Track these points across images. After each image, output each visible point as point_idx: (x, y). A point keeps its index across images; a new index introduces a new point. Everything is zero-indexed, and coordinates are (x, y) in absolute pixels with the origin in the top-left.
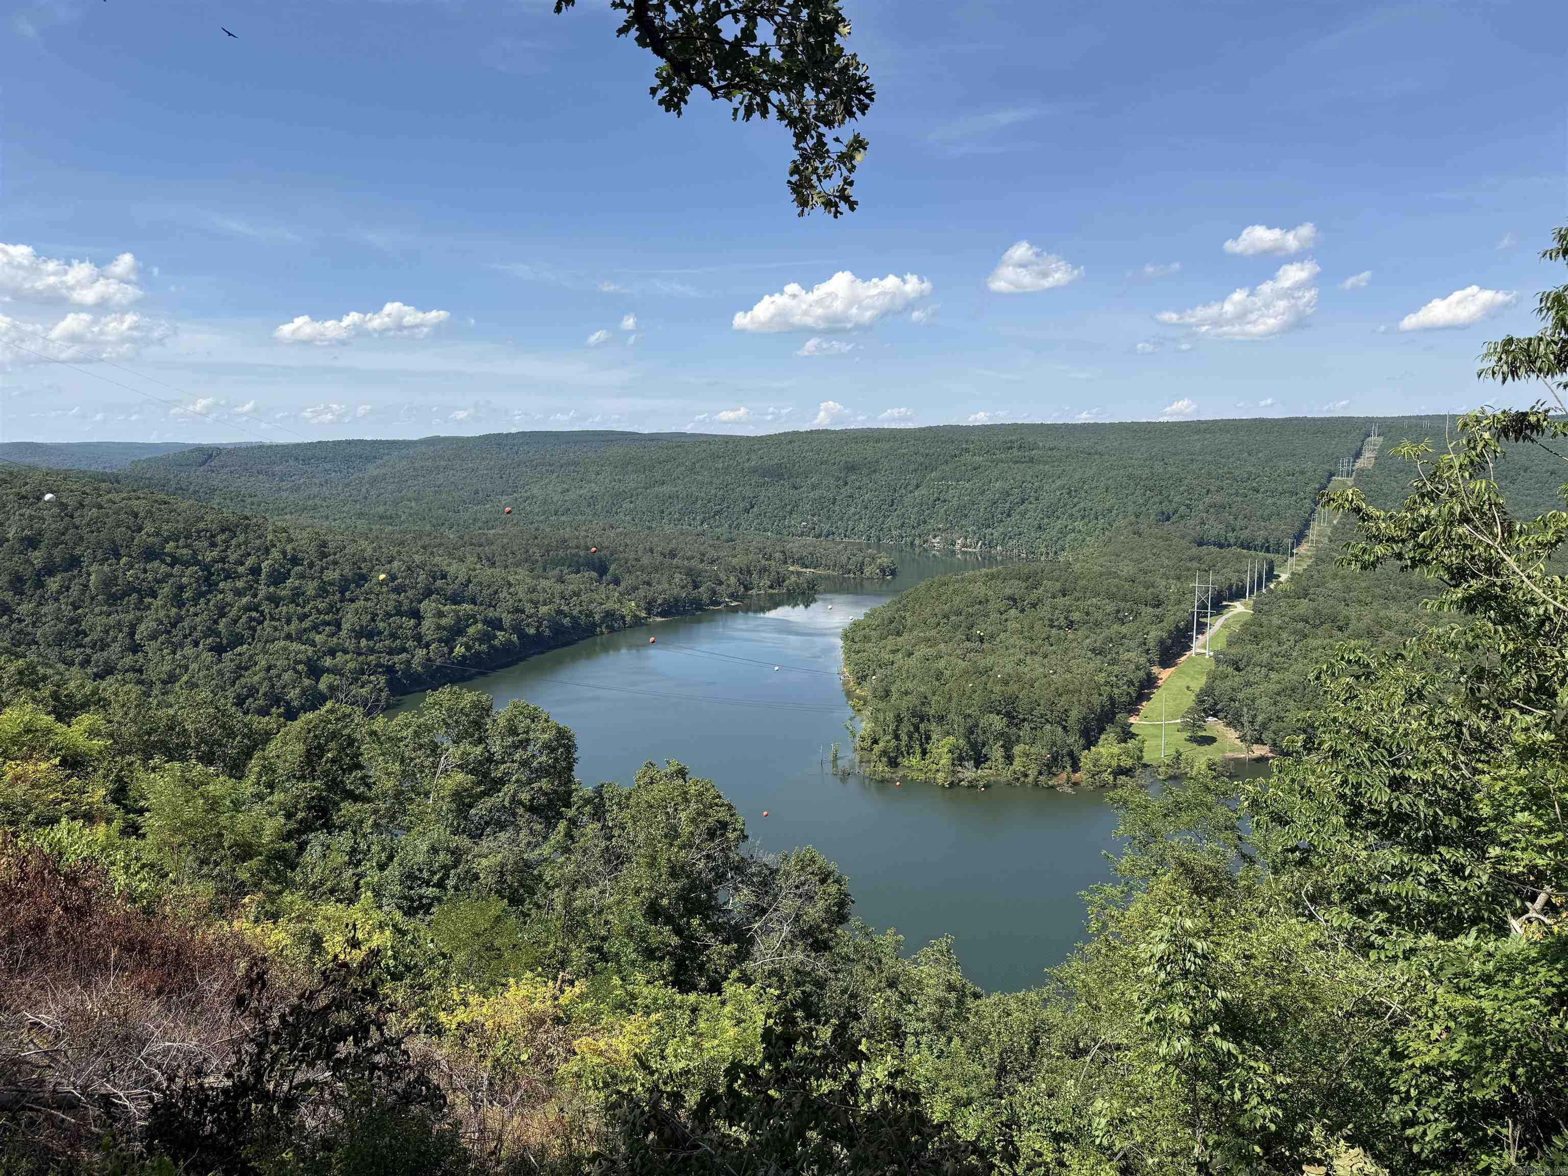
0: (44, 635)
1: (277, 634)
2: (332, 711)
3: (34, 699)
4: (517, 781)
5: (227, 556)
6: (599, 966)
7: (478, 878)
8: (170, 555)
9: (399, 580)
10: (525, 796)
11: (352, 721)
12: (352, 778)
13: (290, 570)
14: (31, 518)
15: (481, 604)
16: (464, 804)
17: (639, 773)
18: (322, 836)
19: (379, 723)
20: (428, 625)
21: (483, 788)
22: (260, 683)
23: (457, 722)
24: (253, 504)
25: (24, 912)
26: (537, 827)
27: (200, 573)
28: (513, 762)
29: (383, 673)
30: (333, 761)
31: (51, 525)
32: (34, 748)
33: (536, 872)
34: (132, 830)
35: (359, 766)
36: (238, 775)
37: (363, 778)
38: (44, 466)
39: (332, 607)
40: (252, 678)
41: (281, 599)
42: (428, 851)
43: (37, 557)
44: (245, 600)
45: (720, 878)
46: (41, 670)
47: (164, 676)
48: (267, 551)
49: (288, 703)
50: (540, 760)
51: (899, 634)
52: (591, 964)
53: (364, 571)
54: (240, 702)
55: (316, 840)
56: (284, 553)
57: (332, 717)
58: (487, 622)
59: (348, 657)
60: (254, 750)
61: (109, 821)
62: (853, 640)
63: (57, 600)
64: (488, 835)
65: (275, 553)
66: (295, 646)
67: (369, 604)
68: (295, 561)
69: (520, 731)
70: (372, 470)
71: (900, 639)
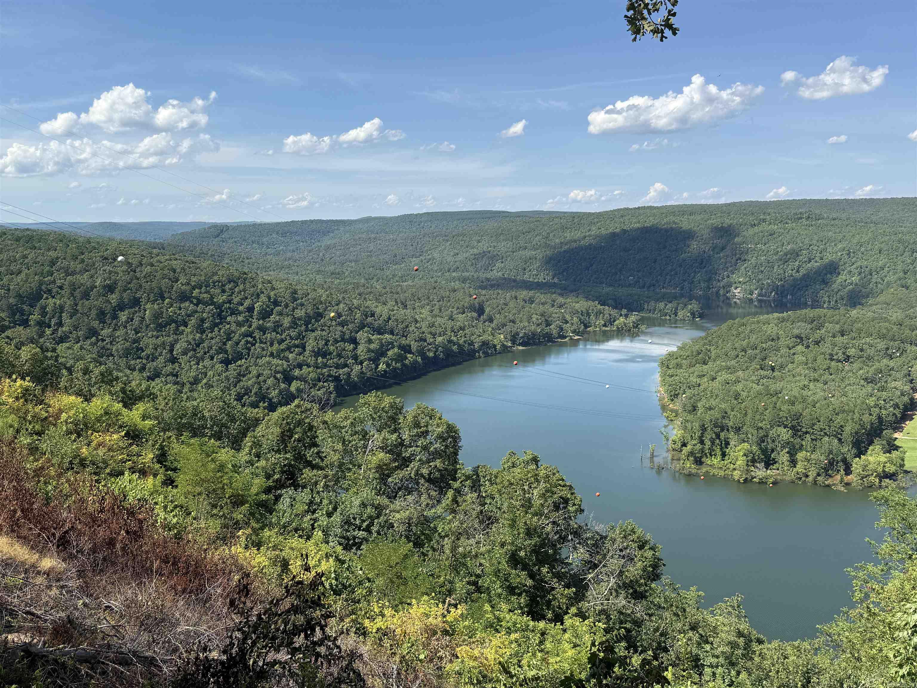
0: (117, 350)
1: (265, 352)
2: (298, 406)
3: (110, 393)
4: (420, 460)
5: (232, 299)
6: (475, 595)
7: (393, 527)
8: (195, 298)
9: (344, 317)
10: (425, 471)
11: (312, 413)
12: (311, 453)
13: (272, 310)
14: (110, 272)
15: (397, 335)
16: (384, 474)
17: (504, 459)
18: (291, 491)
19: (329, 415)
20: (361, 349)
21: (397, 464)
22: (253, 386)
23: (380, 417)
24: (249, 264)
25: (102, 533)
26: (433, 493)
27: (215, 311)
28: (417, 446)
29: (332, 381)
30: (299, 440)
31: (122, 277)
32: (110, 425)
33: (432, 525)
34: (170, 482)
35: (315, 445)
36: (237, 447)
37: (318, 453)
38: (118, 238)
39: (300, 335)
40: (248, 382)
41: (267, 329)
42: (360, 506)
43: (114, 298)
44: (243, 329)
45: (563, 539)
46: (115, 373)
47: (191, 380)
48: (258, 296)
49: (270, 400)
50: (435, 446)
51: (705, 363)
52: (469, 593)
53: (321, 311)
54: (239, 398)
55: (287, 494)
56: (269, 298)
57: (298, 410)
58: (400, 347)
59: (311, 369)
60: (248, 431)
61: (155, 476)
62: (668, 367)
63: (125, 327)
64: (400, 497)
65: (263, 298)
66: (275, 361)
67: (324, 333)
68: (276, 303)
69: (422, 425)
70: (327, 241)
71: (705, 367)
